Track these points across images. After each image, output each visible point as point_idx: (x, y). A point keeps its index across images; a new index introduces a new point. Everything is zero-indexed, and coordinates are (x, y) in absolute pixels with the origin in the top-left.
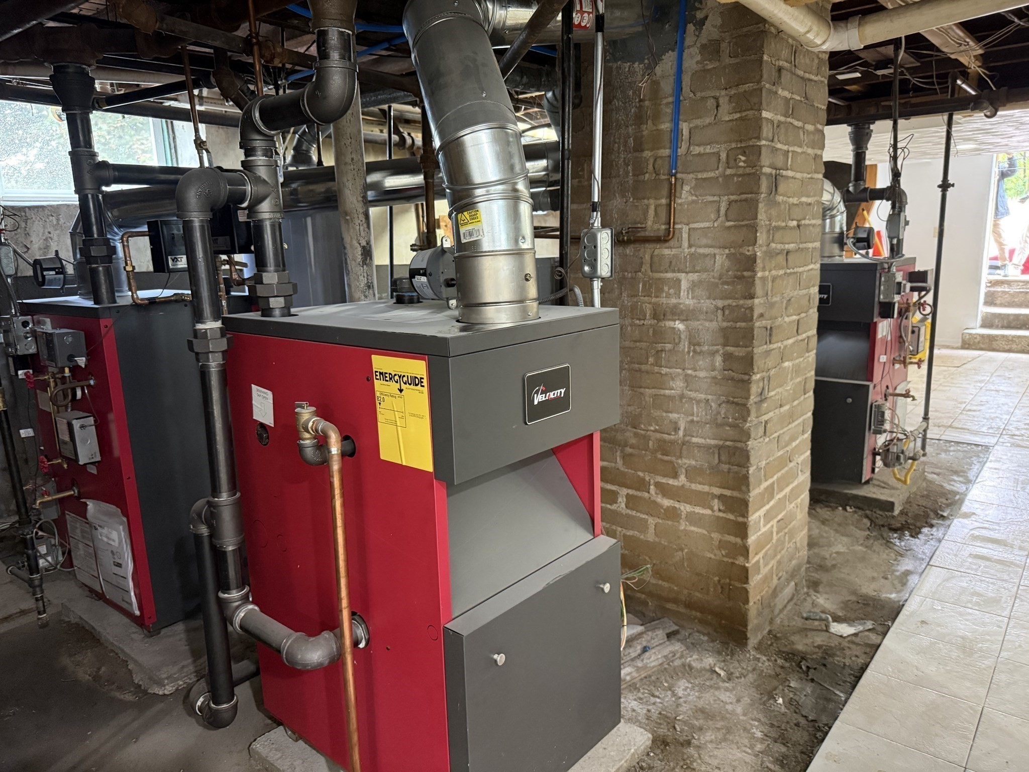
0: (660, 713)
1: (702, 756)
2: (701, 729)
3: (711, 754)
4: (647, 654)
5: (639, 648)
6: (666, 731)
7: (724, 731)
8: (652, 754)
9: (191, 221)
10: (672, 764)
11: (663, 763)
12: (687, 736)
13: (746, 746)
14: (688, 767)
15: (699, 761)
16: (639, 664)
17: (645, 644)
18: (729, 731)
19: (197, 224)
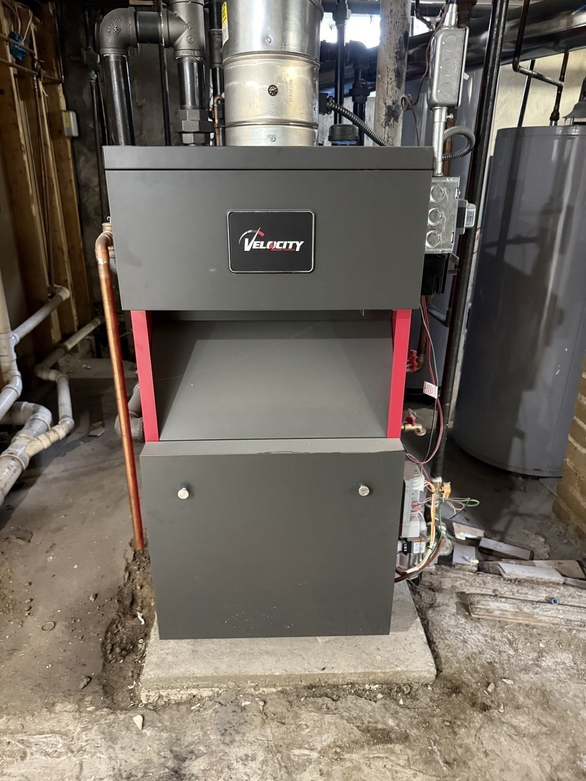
0: (490, 663)
1: (483, 730)
2: (518, 707)
3: (496, 736)
4: (549, 606)
5: (543, 596)
6: (473, 681)
7: (544, 729)
8: (429, 688)
9: (108, 57)
10: (438, 710)
11: (431, 704)
12: (492, 702)
13: (550, 762)
14: (451, 727)
15: (473, 732)
16: (527, 609)
17: (555, 595)
18: (552, 732)
19: (112, 59)
